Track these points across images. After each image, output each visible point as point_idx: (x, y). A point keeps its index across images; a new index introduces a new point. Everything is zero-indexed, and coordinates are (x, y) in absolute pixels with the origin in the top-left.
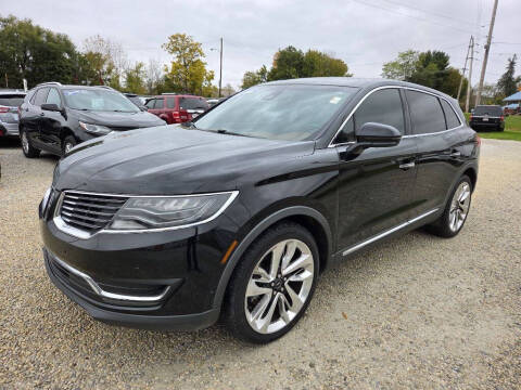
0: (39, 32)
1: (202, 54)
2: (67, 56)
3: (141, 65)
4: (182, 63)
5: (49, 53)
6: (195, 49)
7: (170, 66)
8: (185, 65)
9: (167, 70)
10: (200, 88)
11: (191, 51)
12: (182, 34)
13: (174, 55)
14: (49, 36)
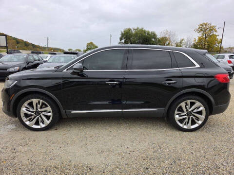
0: (145, 32)
1: (216, 31)
2: (153, 40)
3: (183, 40)
4: (204, 37)
5: (147, 39)
6: (212, 29)
7: (197, 39)
8: (206, 38)
9: (195, 41)
10: (213, 48)
11: (210, 30)
12: (206, 23)
13: (200, 33)
14: (148, 33)
